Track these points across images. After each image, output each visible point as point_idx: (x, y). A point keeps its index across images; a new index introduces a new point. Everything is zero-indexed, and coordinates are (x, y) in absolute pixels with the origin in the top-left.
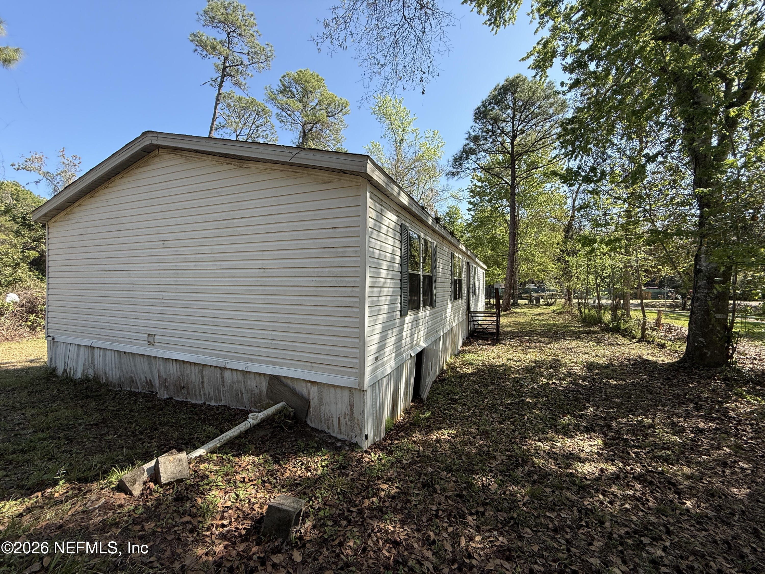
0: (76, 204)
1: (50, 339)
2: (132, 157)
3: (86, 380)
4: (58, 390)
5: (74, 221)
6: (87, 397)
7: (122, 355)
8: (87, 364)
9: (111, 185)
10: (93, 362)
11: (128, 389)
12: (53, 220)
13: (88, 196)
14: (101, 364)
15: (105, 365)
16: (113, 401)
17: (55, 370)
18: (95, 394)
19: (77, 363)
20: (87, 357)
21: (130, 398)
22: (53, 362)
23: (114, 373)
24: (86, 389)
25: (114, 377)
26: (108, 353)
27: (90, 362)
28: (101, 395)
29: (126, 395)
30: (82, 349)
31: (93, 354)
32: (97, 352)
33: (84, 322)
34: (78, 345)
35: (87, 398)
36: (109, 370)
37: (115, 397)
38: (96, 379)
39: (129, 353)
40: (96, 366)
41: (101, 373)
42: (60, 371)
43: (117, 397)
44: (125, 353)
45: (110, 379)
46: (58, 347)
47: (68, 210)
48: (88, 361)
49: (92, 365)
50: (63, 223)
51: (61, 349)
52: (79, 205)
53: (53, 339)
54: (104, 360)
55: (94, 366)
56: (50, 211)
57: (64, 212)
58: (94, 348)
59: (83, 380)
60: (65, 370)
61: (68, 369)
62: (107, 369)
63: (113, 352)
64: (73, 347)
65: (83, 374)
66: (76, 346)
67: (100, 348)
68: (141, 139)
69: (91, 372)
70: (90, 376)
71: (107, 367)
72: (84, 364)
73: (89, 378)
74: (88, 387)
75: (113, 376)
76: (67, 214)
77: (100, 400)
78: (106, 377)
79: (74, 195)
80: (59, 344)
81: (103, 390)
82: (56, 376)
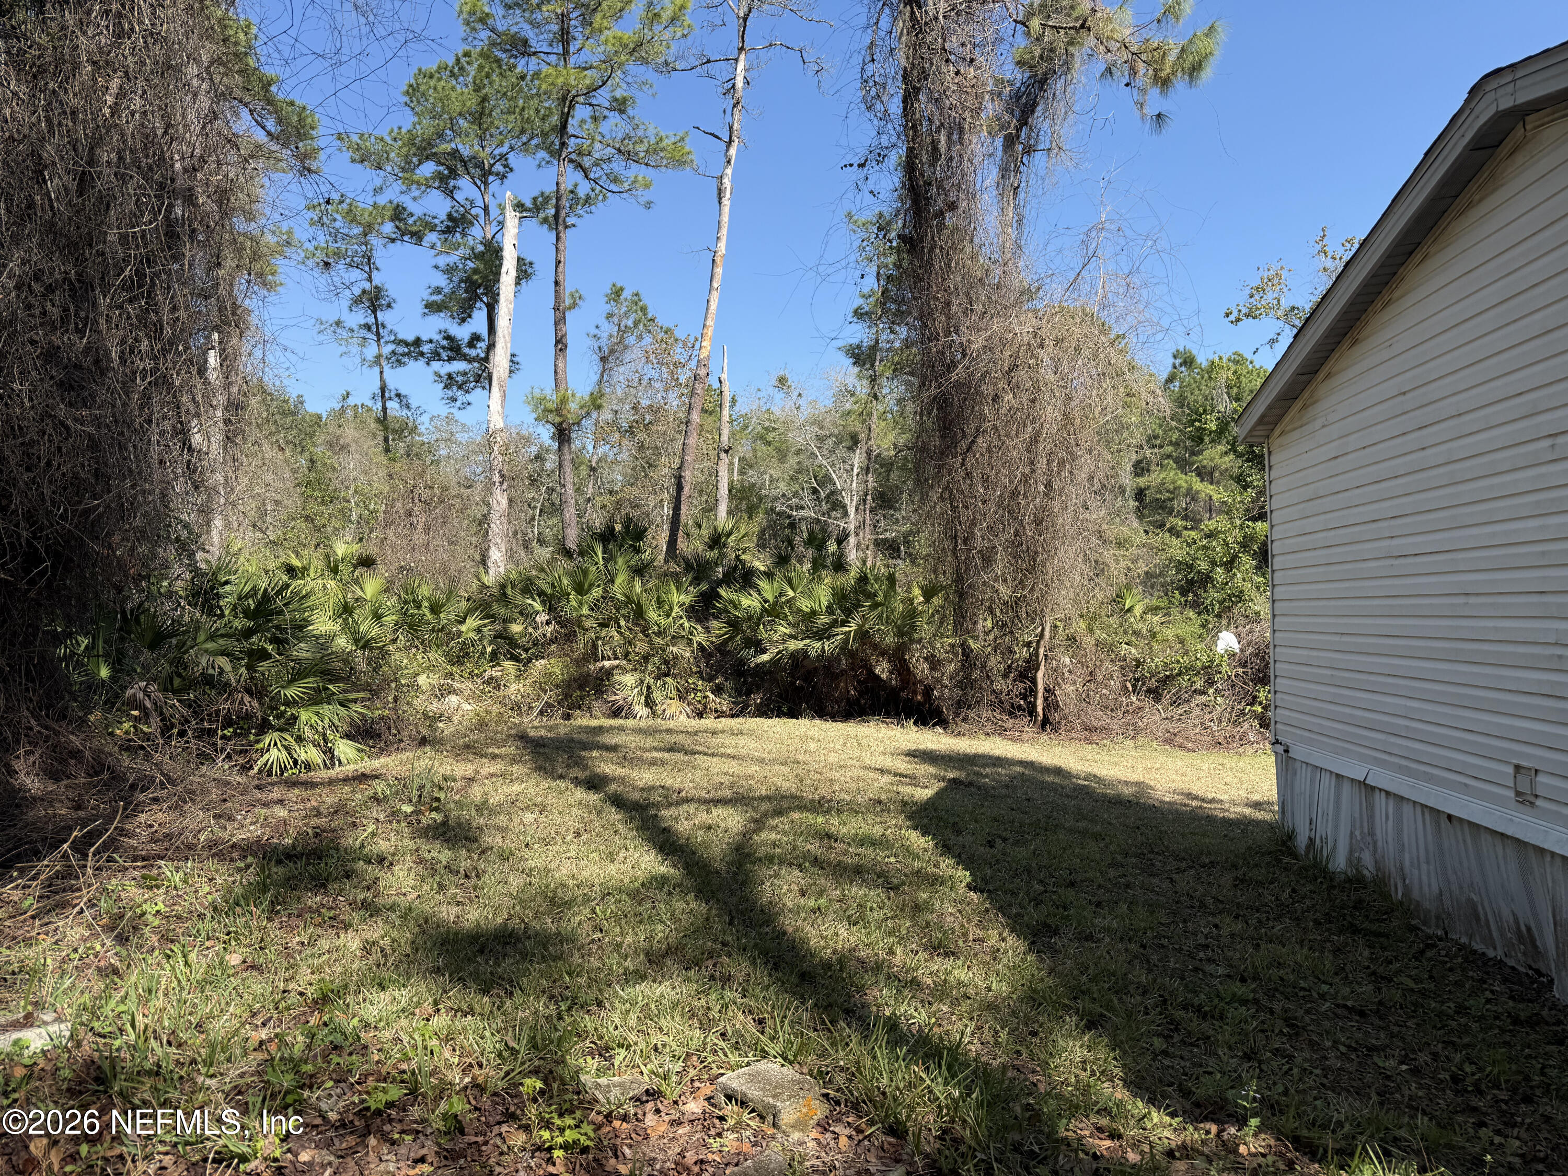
0: (1321, 375)
1: (1280, 749)
2: (1445, 182)
3: (1356, 881)
4: (1294, 891)
5: (1318, 423)
6: (1355, 930)
7: (1444, 822)
8: (1357, 833)
9: (1397, 294)
10: (1372, 833)
11: (1464, 940)
12: (1277, 431)
13: (1347, 342)
14: (1390, 840)
15: (1401, 848)
16: (1414, 963)
17: (1291, 836)
18: (1374, 927)
19: (1336, 827)
20: (1357, 815)
21: (1464, 970)
22: (1288, 815)
23: (1424, 878)
24: (1355, 908)
25: (1426, 889)
26: (1407, 809)
27: (1366, 831)
28: (1387, 936)
29: (1456, 956)
30: (1346, 788)
31: (1371, 808)
32: (1380, 801)
33: (1348, 710)
34: (1338, 775)
35: (1354, 933)
36: (1412, 864)
37: (1422, 952)
38: (1380, 883)
39: (1461, 820)
40: (1380, 844)
41: (1393, 869)
42: (1302, 841)
43: (1429, 954)
44: (1450, 817)
45: (1416, 895)
46: (1295, 774)
47: (1306, 394)
48: (1362, 826)
49: (1369, 839)
50: (1295, 435)
51: (1303, 778)
52: (1328, 376)
53: (1286, 751)
54: (1399, 831)
55: (1375, 843)
56: (1270, 407)
57: (1299, 404)
58: (1373, 788)
59: (1349, 880)
60: (1311, 841)
61: (1318, 841)
62: (1407, 863)
63: (1419, 810)
64: (1326, 778)
65: (1349, 860)
66: (1334, 777)
67: (1388, 793)
68: (1468, 112)
69: (1367, 859)
70: (1365, 872)
71: (1407, 856)
72: (1352, 833)
73: (1364, 876)
74: (1360, 901)
75: (1421, 888)
76: (1305, 407)
77: (1384, 949)
78: (1405, 886)
79: (1315, 350)
80: (1298, 765)
81: (1395, 923)
82: (1294, 854)
